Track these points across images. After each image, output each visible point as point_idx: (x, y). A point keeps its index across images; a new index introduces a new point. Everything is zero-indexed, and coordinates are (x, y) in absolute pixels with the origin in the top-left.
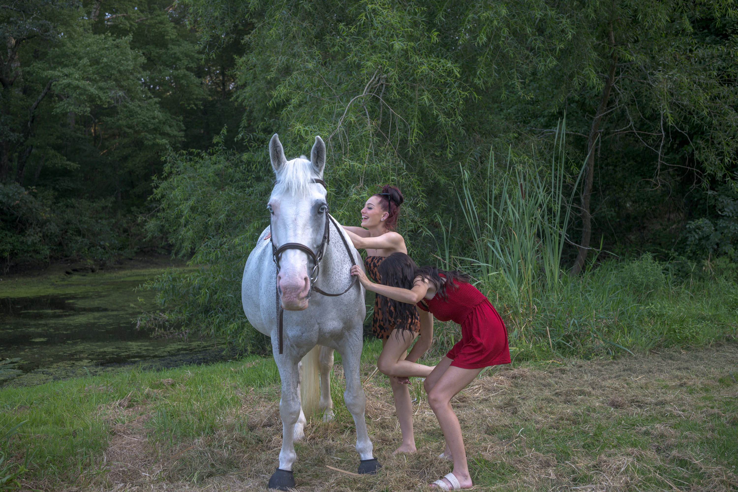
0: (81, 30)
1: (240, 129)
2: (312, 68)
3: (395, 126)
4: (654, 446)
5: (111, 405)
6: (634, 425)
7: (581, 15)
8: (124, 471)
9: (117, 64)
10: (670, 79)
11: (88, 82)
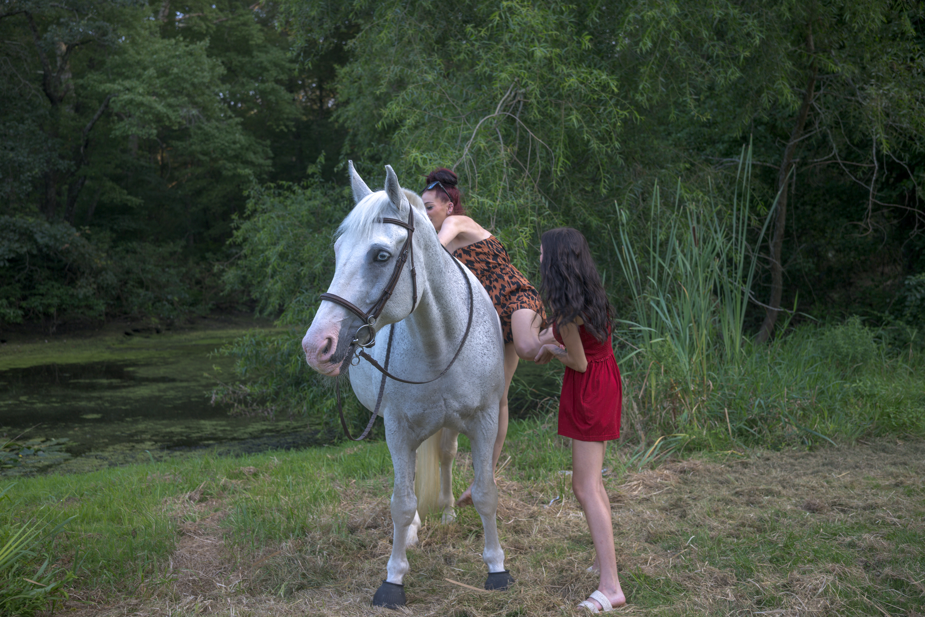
0: (147, 33)
1: (341, 157)
2: (432, 81)
3: (535, 154)
4: (862, 562)
5: (178, 499)
6: (835, 535)
7: (772, 14)
8: (194, 580)
9: (190, 75)
10: (886, 95)
11: (154, 98)
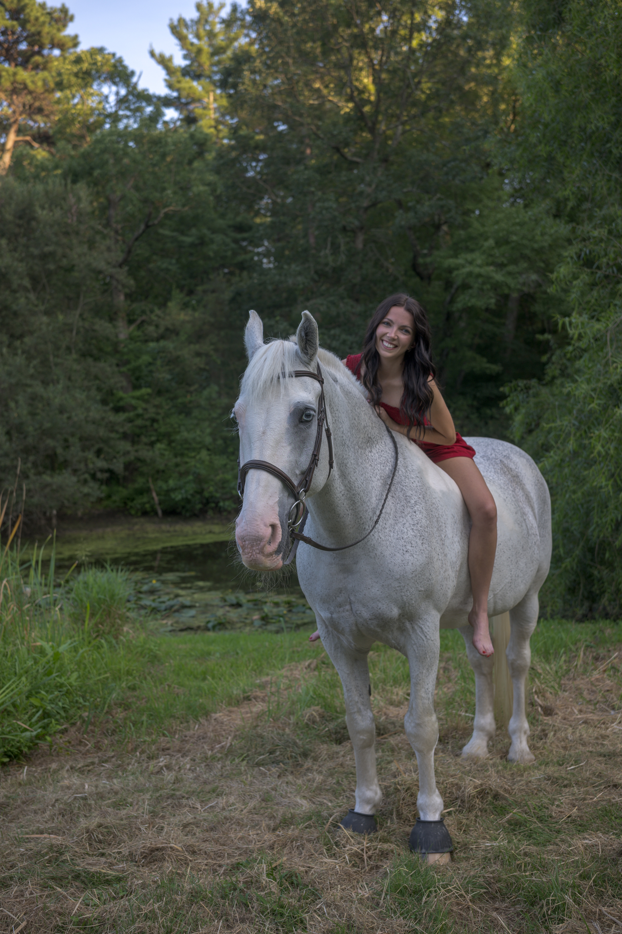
9: (530, 240)
11: (492, 268)
